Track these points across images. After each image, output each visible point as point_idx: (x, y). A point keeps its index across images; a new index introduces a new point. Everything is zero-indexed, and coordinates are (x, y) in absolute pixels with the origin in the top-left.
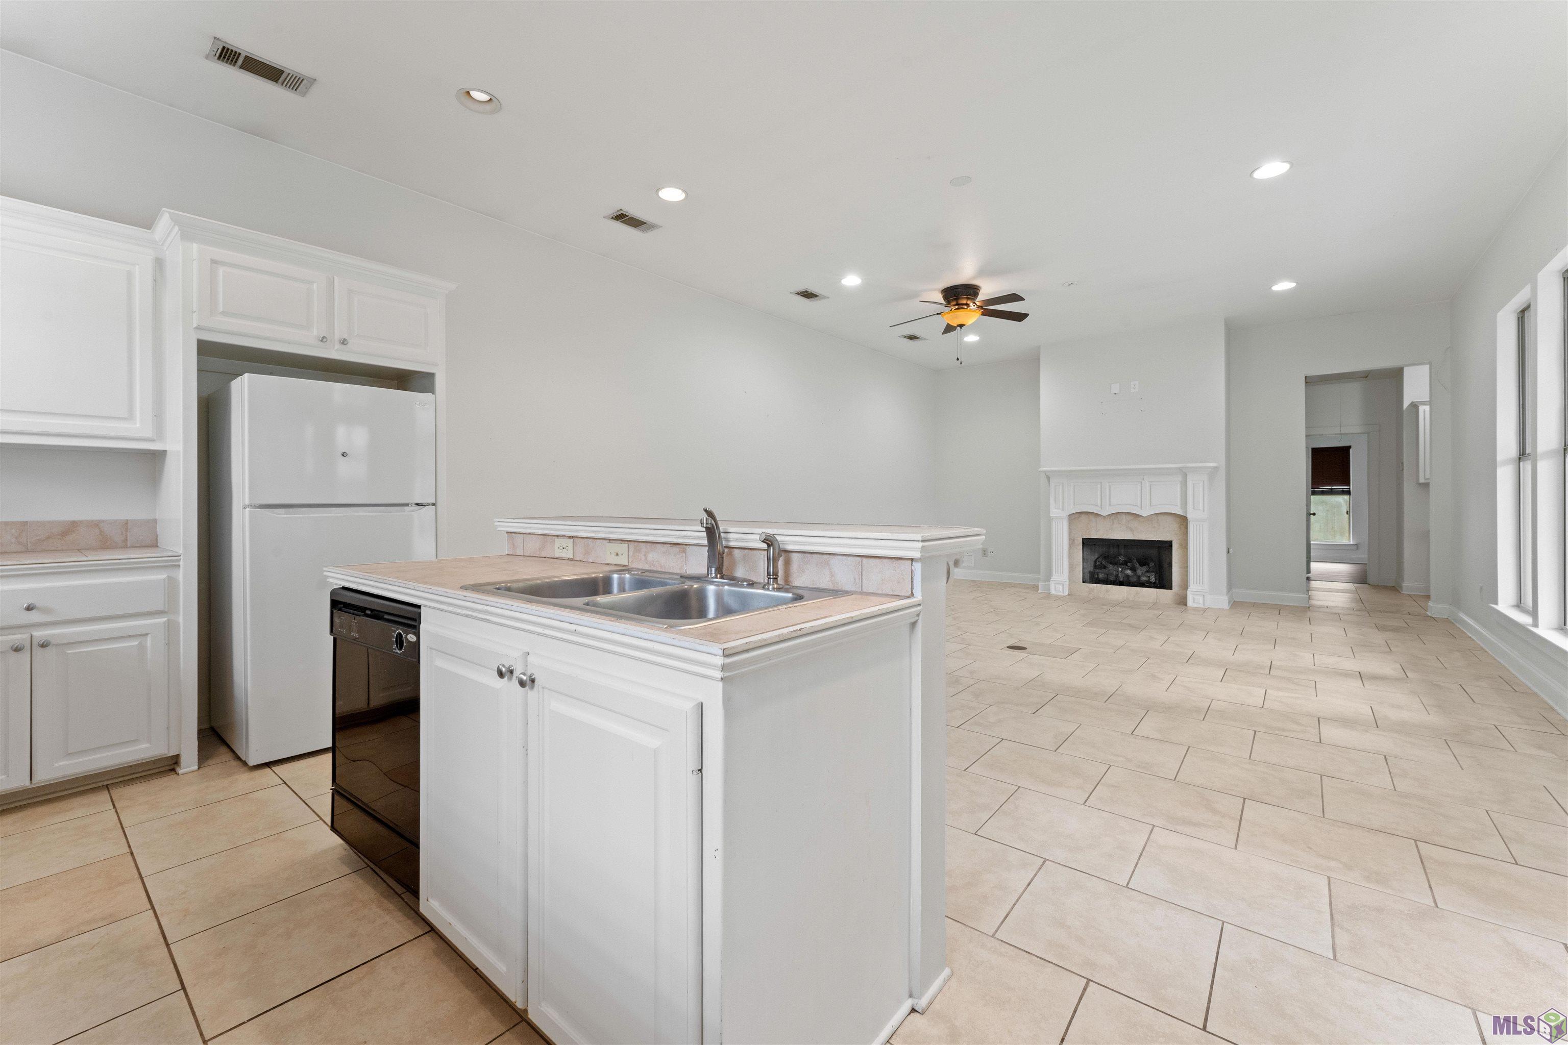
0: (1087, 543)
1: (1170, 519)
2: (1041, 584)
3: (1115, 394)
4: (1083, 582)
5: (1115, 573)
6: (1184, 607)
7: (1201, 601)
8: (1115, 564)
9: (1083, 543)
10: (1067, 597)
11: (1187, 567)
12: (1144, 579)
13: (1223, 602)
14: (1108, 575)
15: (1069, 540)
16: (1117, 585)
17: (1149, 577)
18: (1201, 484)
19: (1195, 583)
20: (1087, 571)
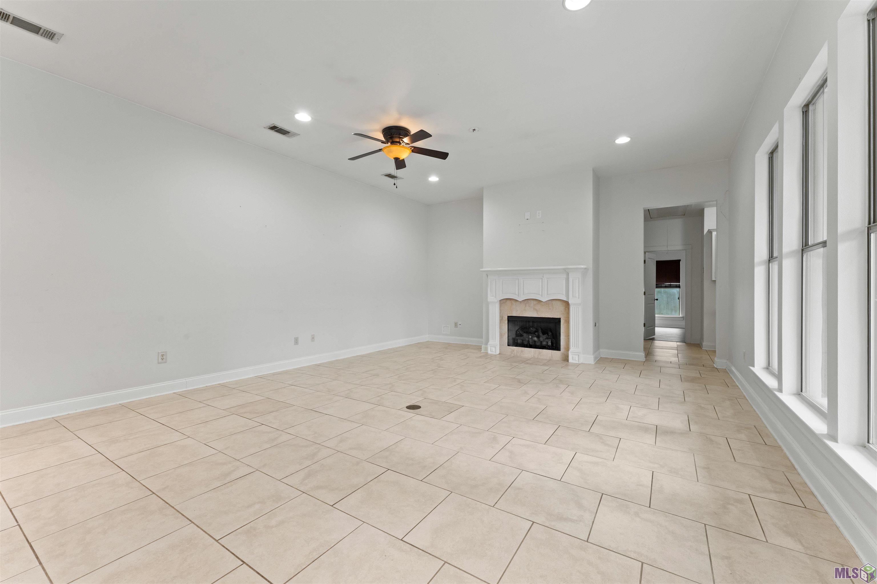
0: (511, 320)
1: (559, 303)
2: (483, 346)
3: (527, 219)
4: (508, 345)
5: (527, 339)
6: (567, 363)
7: (577, 359)
8: (528, 333)
9: (508, 321)
10: (499, 355)
11: (569, 335)
12: (544, 343)
13: (590, 359)
14: (523, 340)
15: (500, 317)
16: (528, 348)
17: (547, 342)
18: (577, 280)
19: (574, 346)
20: (511, 338)
